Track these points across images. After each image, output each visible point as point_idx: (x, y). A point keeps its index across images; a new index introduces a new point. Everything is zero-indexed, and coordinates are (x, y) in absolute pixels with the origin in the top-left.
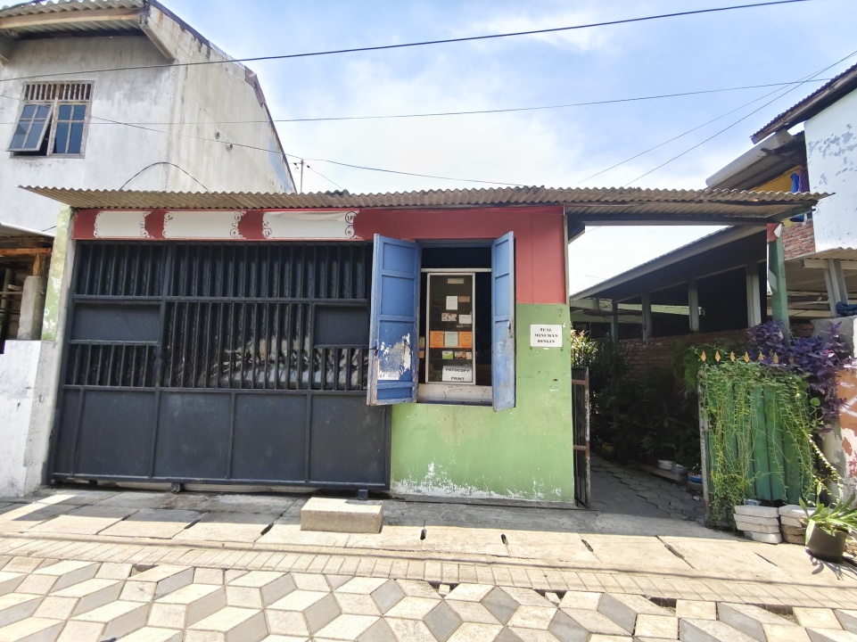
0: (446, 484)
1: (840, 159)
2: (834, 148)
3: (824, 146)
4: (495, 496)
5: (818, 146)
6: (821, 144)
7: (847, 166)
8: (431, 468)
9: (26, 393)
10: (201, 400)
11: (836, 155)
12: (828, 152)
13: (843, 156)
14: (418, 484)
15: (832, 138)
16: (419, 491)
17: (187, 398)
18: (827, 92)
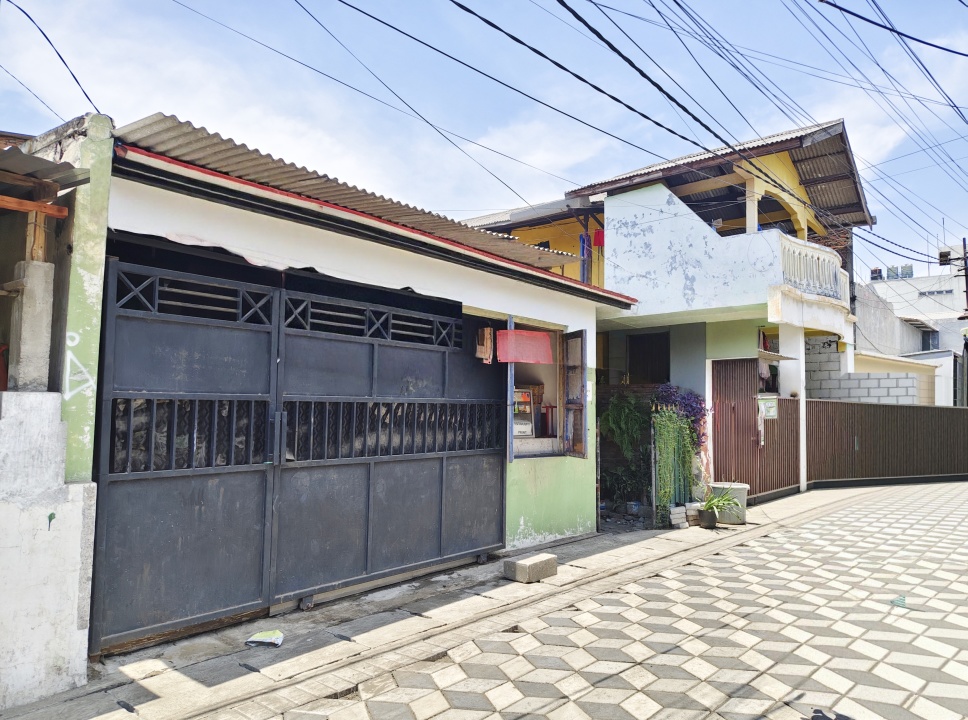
0: (531, 535)
1: (627, 241)
2: (624, 230)
3: (618, 226)
4: (559, 537)
5: (613, 223)
6: (615, 222)
7: (632, 248)
8: (522, 522)
9: (66, 492)
10: (333, 475)
11: (625, 236)
12: (620, 231)
13: (629, 239)
14: (514, 540)
15: (624, 221)
16: (514, 546)
17: (317, 475)
18: (628, 182)
